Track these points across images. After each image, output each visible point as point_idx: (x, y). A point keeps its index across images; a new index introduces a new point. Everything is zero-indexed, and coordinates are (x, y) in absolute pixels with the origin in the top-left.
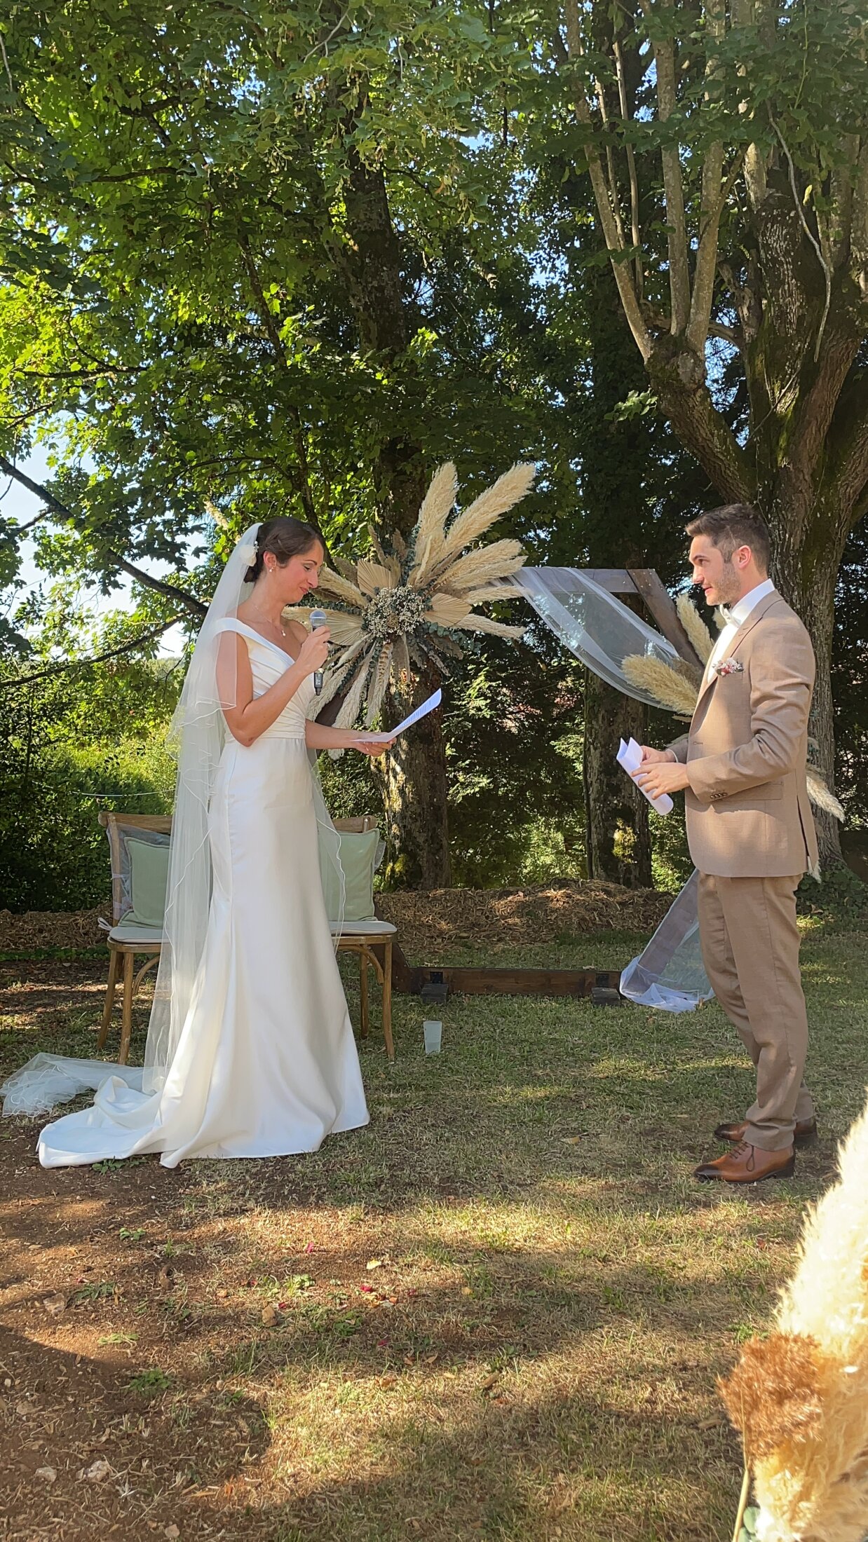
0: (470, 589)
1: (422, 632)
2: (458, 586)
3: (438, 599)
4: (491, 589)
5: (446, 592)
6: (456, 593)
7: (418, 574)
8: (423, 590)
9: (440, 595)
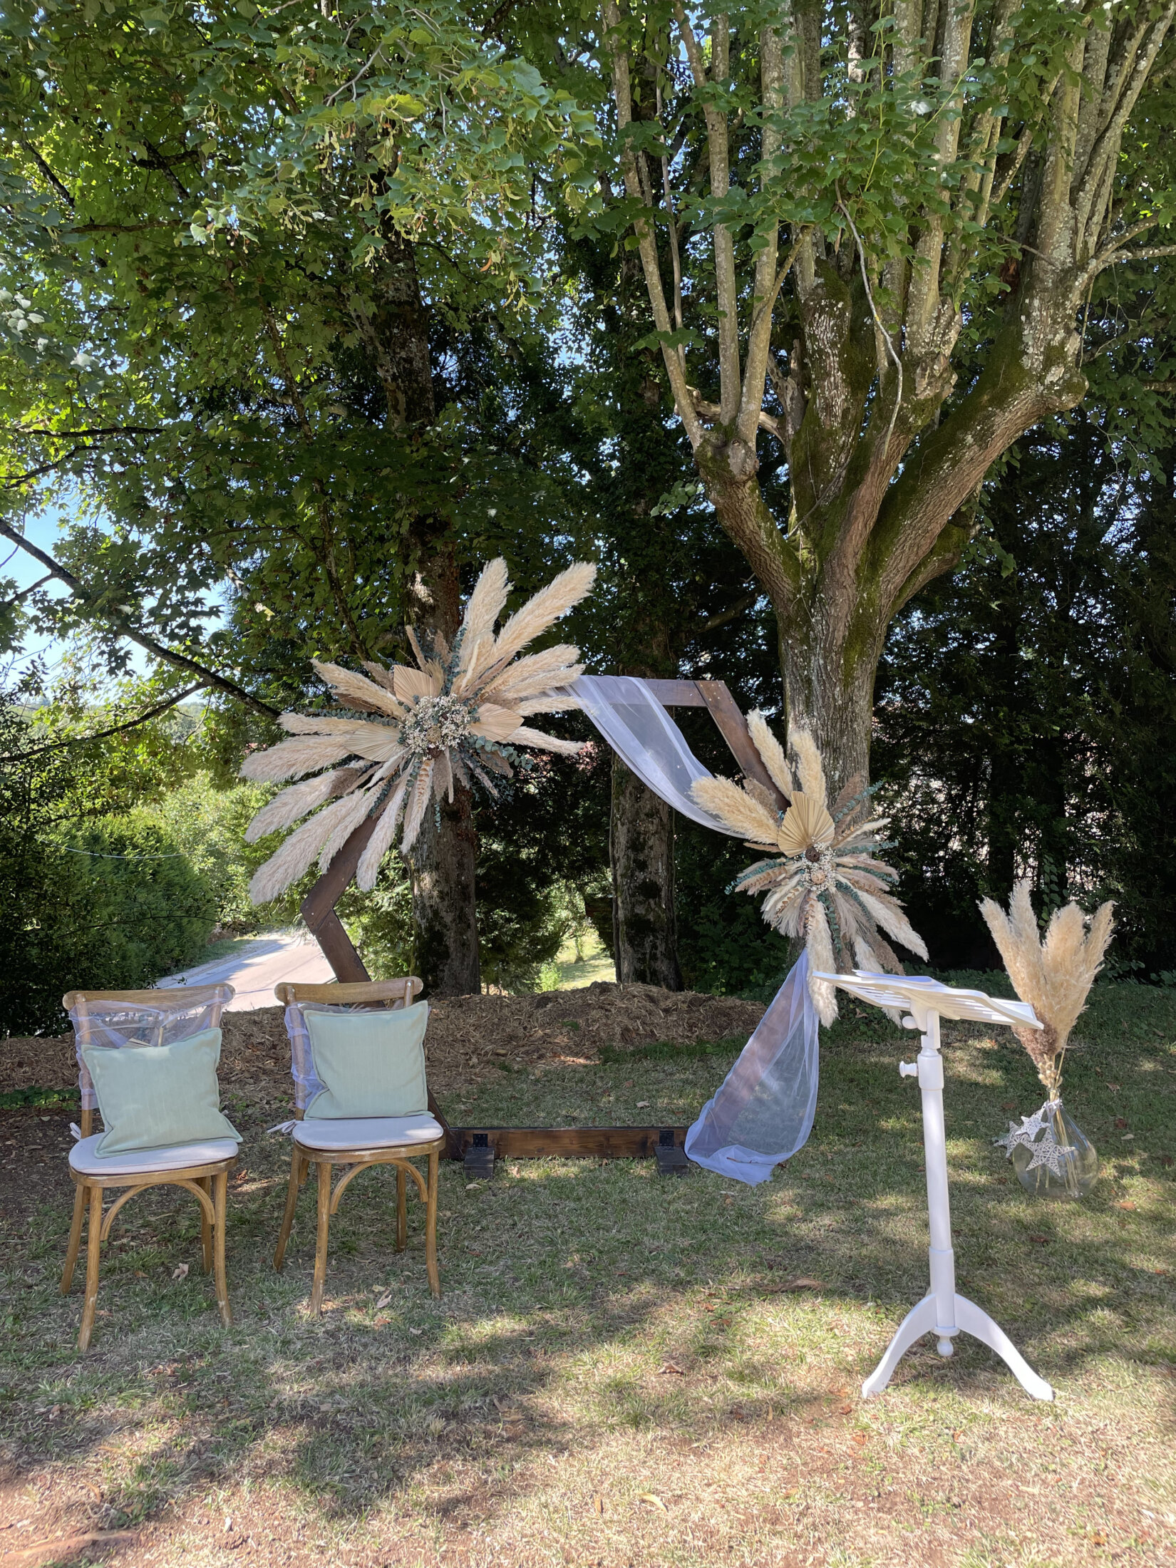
0: (522, 700)
1: (467, 748)
2: (511, 695)
3: (485, 710)
4: (545, 700)
5: (495, 702)
6: (505, 703)
7: (463, 683)
8: (469, 699)
9: (488, 706)
